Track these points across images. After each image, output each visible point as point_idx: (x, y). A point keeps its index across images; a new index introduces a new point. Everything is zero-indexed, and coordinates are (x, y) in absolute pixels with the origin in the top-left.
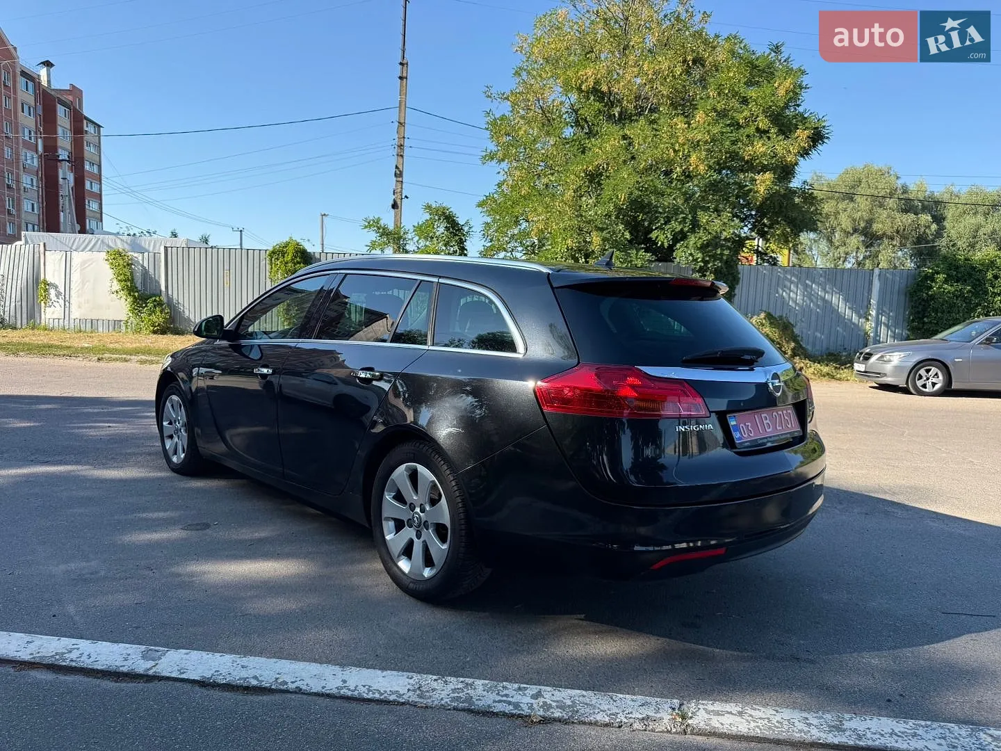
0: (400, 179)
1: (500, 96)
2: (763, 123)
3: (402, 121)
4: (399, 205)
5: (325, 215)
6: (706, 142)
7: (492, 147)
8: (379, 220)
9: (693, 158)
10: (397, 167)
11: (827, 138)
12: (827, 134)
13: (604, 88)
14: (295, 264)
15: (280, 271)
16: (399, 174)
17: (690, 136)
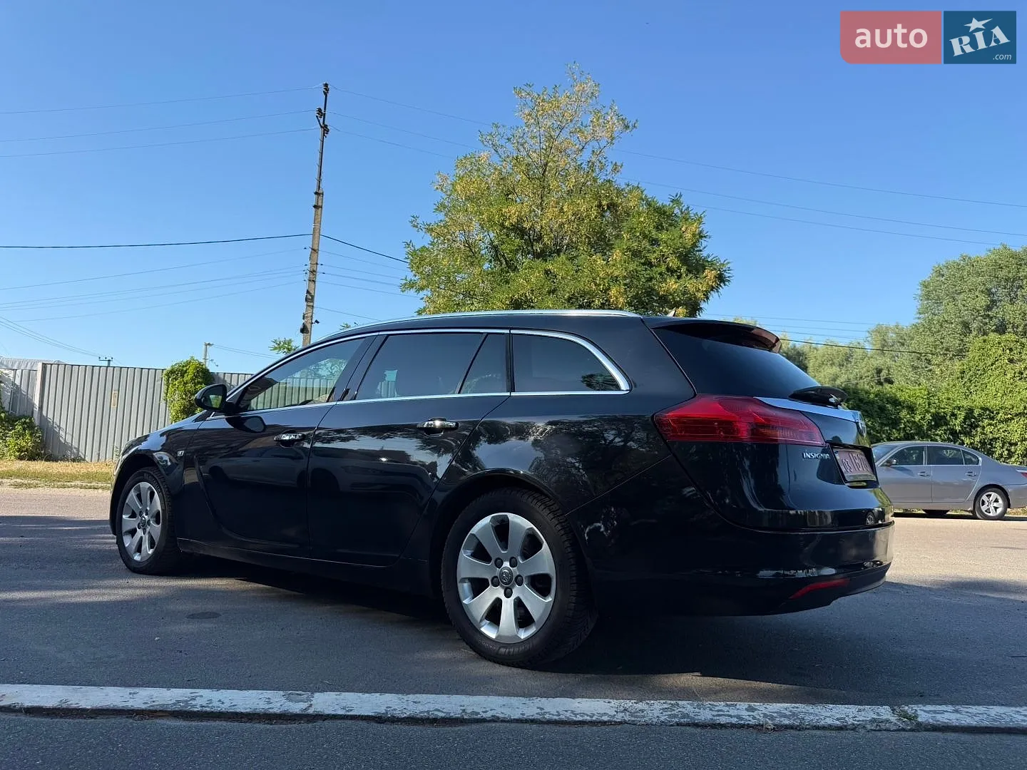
0: (311, 304)
1: (427, 227)
2: (673, 262)
3: (316, 248)
4: (309, 329)
5: (209, 344)
6: (625, 278)
7: (410, 276)
8: (290, 341)
9: (613, 292)
10: (308, 292)
11: (729, 281)
12: (729, 277)
13: (526, 225)
14: (195, 385)
15: (177, 392)
16: (310, 298)
17: (610, 271)
